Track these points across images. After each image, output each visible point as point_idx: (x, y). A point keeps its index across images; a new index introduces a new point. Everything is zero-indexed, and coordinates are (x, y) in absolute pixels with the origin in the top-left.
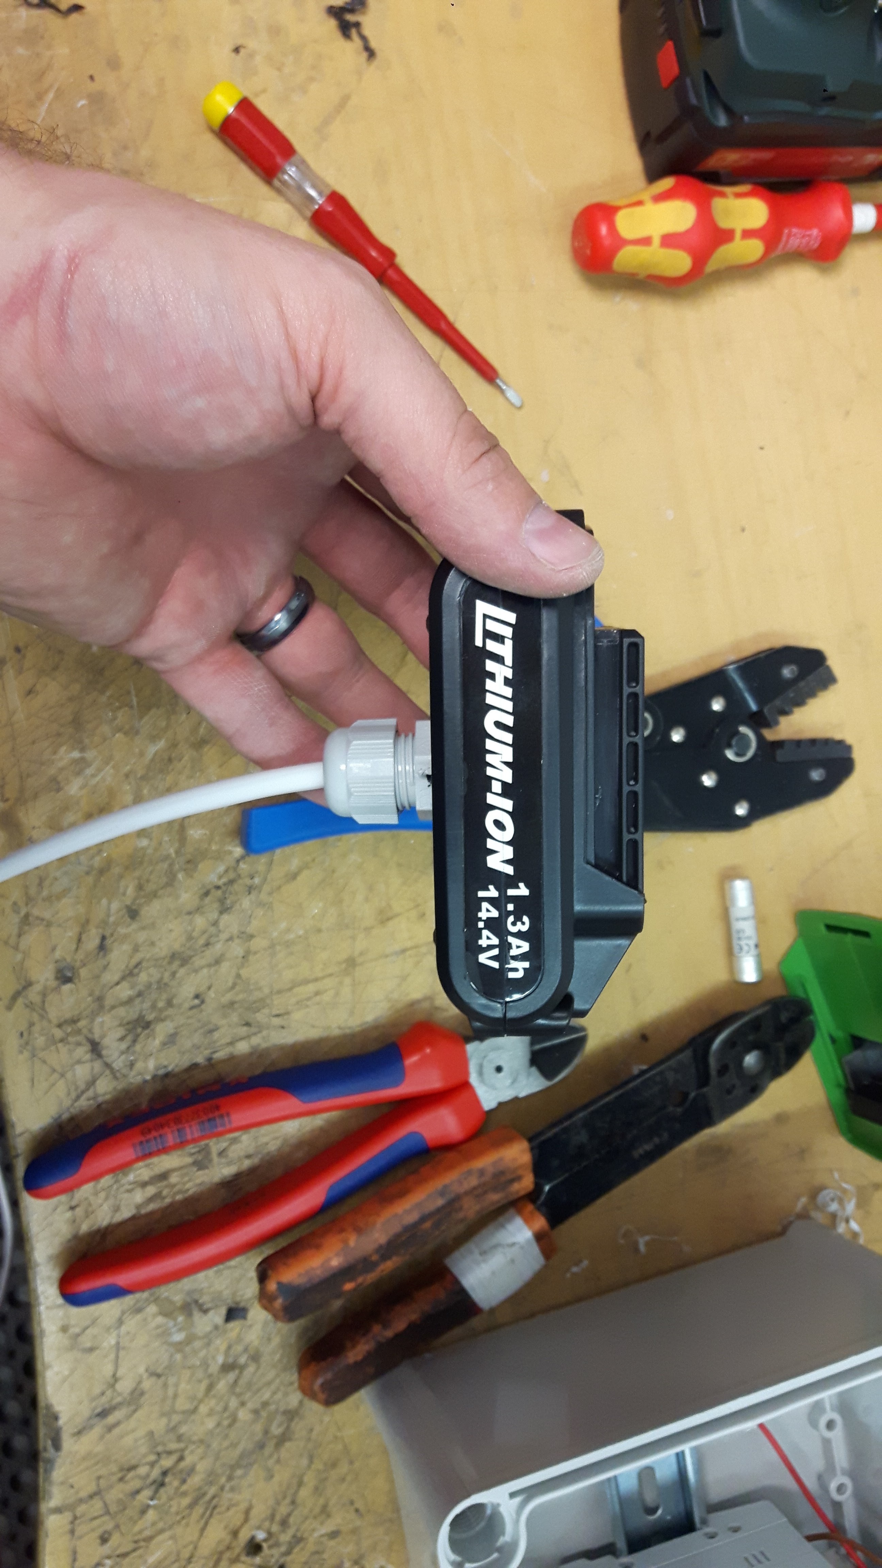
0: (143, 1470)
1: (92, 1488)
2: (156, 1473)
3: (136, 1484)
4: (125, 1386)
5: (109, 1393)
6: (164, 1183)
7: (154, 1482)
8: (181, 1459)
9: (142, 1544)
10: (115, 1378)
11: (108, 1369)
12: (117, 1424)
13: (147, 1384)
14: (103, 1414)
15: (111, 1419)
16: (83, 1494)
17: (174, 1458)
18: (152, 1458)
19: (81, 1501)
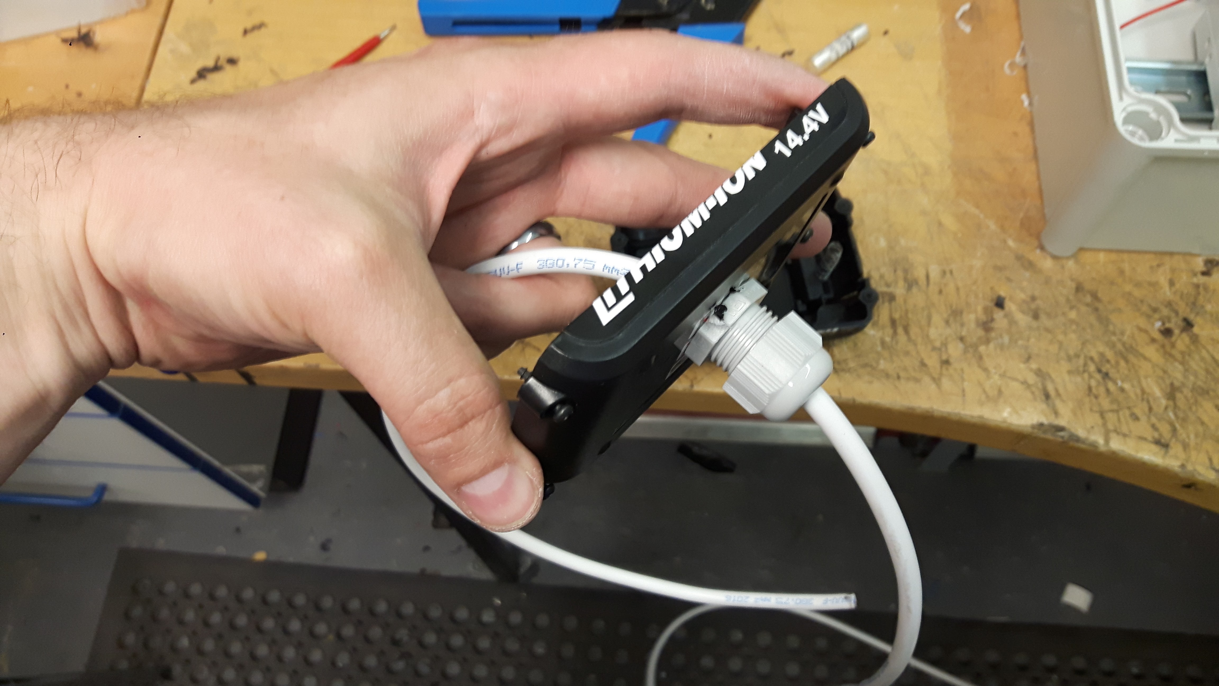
0: (1093, 383)
1: (1097, 416)
2: (1098, 376)
3: (1102, 390)
4: (1032, 379)
5: (1034, 389)
6: (898, 322)
7: (1104, 378)
8: (1092, 359)
9: (1145, 396)
10: (1024, 383)
11: (1017, 385)
12: (1057, 391)
13: (1034, 366)
14: (1047, 396)
15: (1052, 393)
16: (1100, 421)
17: (1090, 363)
18: (1086, 375)
19: (1105, 424)
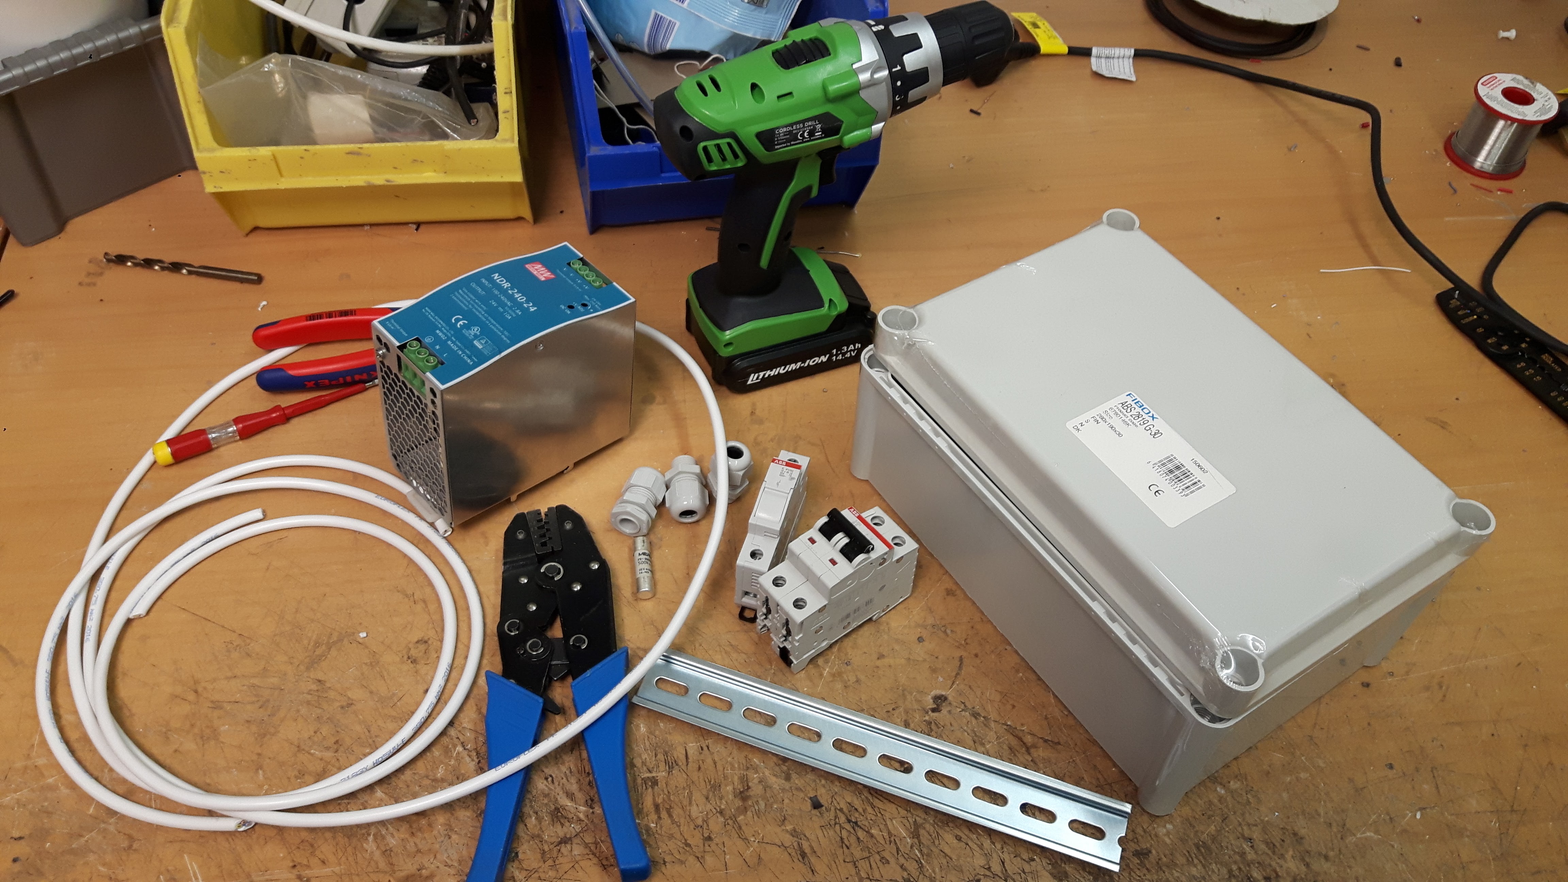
0: (845, 834)
1: (850, 866)
2: (848, 826)
3: (853, 839)
4: (788, 840)
5: (789, 850)
6: (661, 806)
7: (853, 828)
8: (841, 810)
9: (892, 839)
10: (782, 846)
11: (776, 850)
12: (812, 848)
13: (789, 827)
14: (803, 855)
15: (807, 850)
16: (853, 871)
17: (840, 814)
18: (837, 827)
19: (858, 873)
